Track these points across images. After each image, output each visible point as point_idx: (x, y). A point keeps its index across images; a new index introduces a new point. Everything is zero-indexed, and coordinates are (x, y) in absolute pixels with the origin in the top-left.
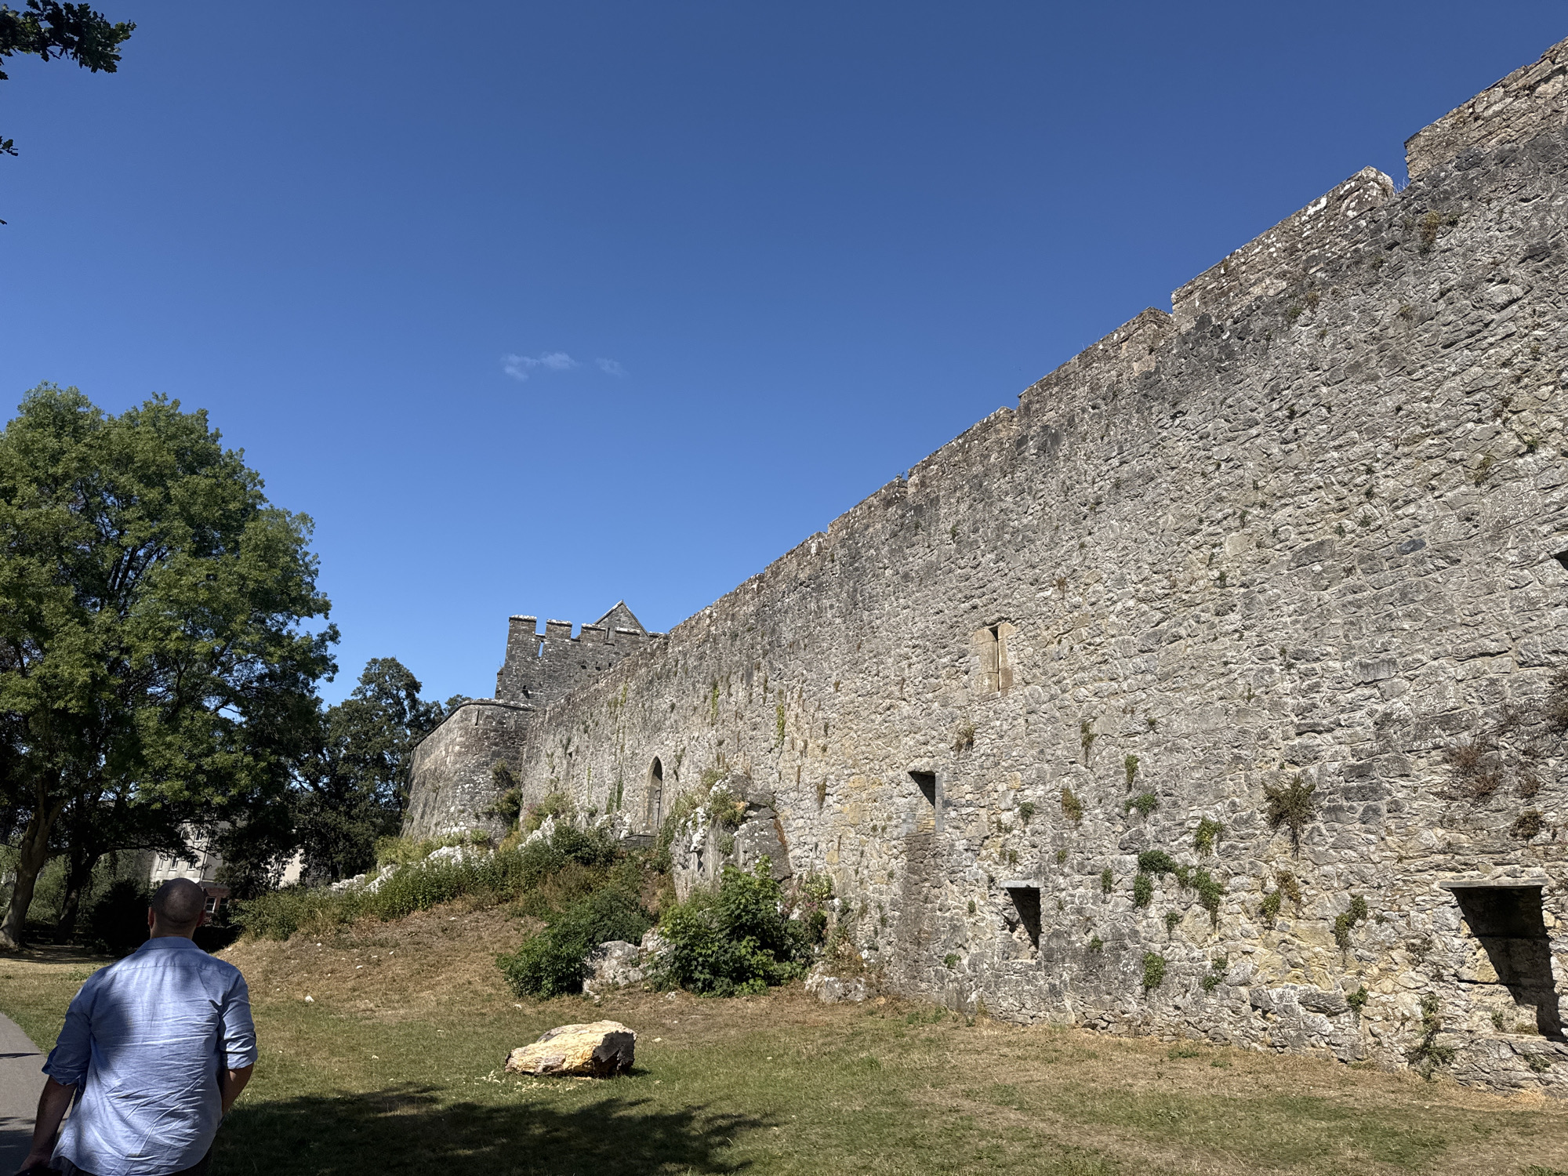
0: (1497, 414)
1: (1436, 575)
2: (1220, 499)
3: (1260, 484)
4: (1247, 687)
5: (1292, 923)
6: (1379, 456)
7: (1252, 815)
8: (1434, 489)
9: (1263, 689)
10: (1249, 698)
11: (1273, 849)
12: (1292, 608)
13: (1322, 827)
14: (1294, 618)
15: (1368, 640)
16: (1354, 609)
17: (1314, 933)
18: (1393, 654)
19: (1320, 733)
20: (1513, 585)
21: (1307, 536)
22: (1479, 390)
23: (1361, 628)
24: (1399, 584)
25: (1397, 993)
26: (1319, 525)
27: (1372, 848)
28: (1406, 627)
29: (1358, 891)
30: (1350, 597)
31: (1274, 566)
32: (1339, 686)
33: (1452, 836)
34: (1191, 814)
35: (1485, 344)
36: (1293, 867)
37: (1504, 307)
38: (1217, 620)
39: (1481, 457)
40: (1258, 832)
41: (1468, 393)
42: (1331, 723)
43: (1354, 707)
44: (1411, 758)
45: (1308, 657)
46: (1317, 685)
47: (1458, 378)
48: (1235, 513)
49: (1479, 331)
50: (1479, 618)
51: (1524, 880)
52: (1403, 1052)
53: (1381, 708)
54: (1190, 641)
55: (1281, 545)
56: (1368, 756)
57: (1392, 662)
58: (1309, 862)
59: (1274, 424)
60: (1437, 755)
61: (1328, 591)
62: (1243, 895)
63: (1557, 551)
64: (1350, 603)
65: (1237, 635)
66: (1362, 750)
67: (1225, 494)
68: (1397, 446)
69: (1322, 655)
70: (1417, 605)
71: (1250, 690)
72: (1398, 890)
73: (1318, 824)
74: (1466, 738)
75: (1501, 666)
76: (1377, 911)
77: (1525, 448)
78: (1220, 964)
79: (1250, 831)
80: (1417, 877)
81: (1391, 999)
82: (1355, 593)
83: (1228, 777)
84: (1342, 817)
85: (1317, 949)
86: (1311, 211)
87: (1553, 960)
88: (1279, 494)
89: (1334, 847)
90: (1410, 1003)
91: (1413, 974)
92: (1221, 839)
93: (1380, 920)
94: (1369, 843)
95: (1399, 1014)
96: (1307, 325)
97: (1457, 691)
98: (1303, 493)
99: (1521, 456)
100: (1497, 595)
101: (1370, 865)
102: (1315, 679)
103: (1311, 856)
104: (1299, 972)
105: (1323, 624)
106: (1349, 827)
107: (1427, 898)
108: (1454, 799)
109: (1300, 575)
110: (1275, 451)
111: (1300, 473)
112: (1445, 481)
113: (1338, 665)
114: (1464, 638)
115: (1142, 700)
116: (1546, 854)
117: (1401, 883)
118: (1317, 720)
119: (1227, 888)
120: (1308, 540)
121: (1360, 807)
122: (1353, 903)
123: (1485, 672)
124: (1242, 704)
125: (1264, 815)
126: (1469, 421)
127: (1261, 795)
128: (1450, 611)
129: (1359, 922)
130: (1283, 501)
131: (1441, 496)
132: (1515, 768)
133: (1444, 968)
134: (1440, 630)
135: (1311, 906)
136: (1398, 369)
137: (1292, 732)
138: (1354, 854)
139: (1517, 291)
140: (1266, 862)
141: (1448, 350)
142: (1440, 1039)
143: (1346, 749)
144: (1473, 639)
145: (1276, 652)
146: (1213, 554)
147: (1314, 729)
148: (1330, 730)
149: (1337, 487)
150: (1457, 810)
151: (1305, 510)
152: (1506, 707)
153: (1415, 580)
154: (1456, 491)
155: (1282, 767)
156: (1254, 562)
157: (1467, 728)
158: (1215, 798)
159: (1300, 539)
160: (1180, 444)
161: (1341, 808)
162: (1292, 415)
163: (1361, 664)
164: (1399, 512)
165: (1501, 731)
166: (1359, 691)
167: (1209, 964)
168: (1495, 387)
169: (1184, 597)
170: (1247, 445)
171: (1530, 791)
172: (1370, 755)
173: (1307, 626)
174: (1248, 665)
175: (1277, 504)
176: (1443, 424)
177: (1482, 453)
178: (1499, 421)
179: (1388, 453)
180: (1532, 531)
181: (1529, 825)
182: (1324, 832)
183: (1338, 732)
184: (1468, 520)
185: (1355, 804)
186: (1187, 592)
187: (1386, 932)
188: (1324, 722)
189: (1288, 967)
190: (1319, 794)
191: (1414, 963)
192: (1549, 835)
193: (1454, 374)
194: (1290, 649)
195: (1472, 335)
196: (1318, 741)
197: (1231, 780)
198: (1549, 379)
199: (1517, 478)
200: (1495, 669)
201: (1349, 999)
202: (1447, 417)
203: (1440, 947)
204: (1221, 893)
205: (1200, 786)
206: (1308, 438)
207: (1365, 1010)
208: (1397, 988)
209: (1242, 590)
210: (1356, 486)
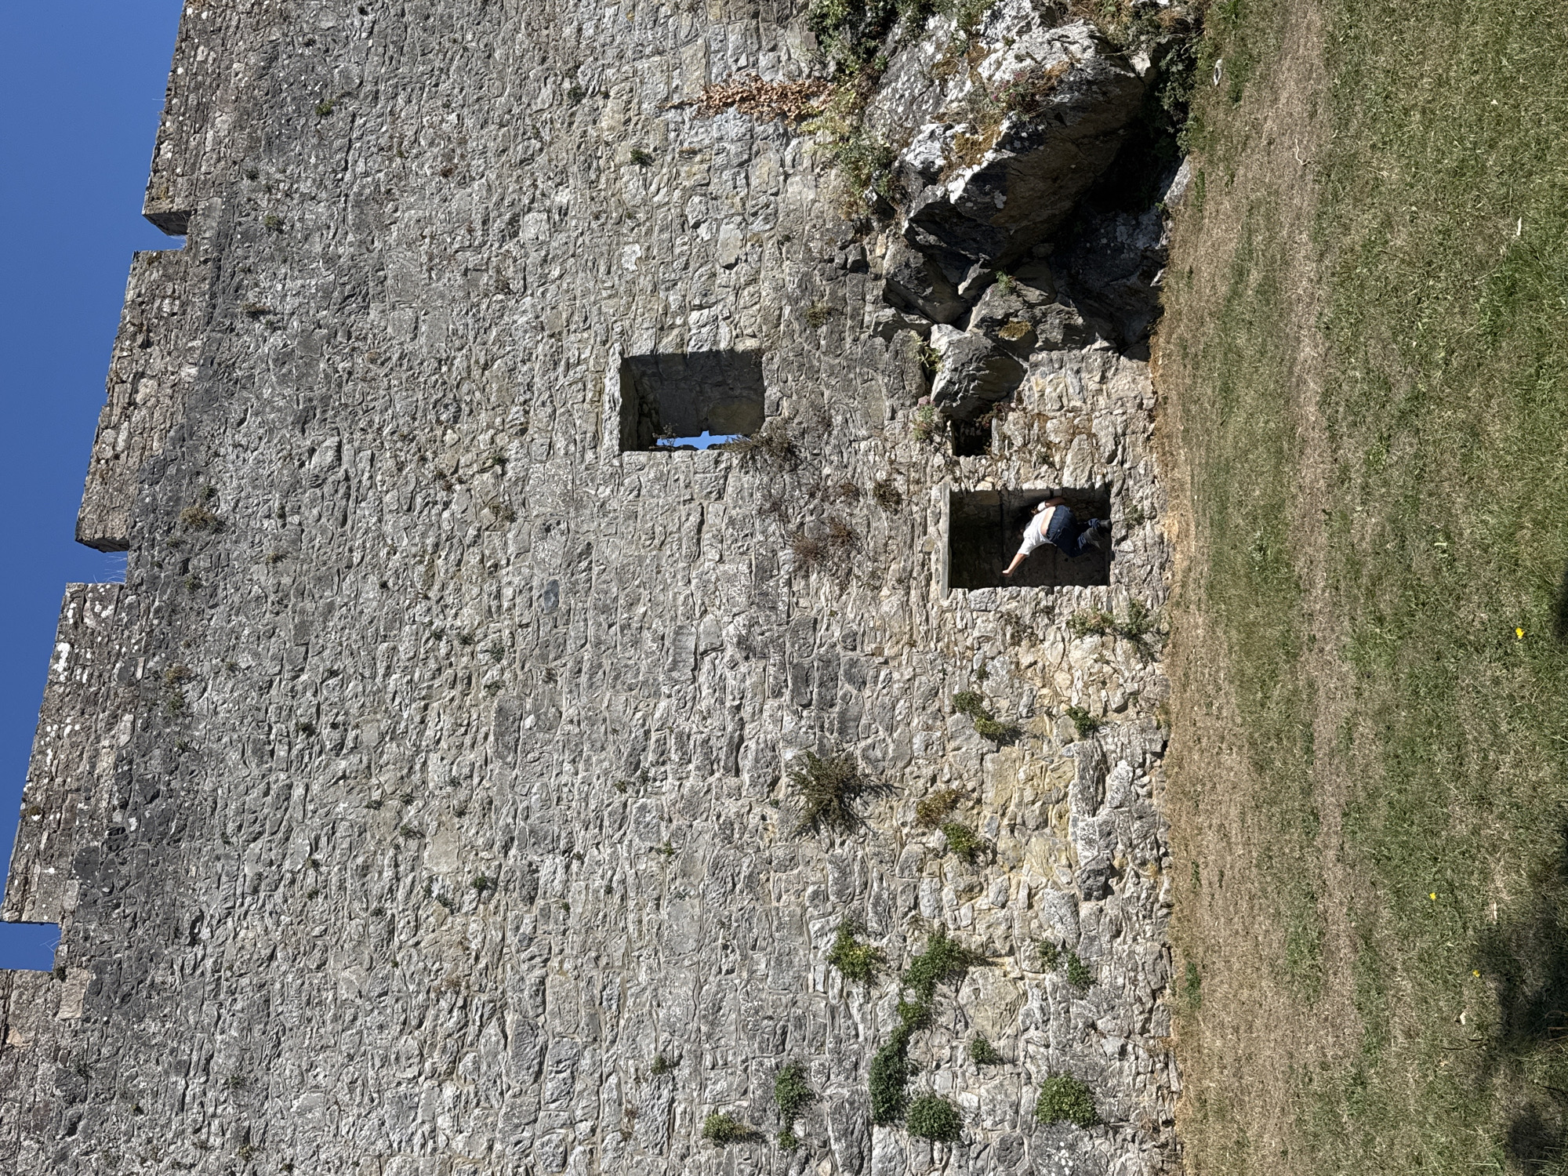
0: (449, 488)
1: (596, 570)
2: (364, 870)
3: (376, 795)
4: (653, 854)
5: (987, 812)
6: (427, 620)
7: (836, 862)
8: (496, 566)
9: (663, 824)
10: (670, 852)
11: (885, 829)
12: (567, 767)
13: (863, 744)
14: (581, 766)
15: (643, 659)
16: (601, 673)
17: (1000, 776)
18: (669, 632)
19: (742, 739)
20: (635, 493)
21: (481, 736)
22: (413, 498)
23: (626, 666)
24: (591, 614)
25: (1070, 668)
26: (475, 716)
27: (896, 676)
28: (643, 610)
29: (947, 702)
30: (584, 679)
31: (500, 791)
32: (689, 704)
33: (891, 577)
34: (820, 988)
35: (366, 482)
36: (912, 800)
37: (339, 458)
38: (540, 902)
39: (486, 510)
40: (860, 854)
41: (409, 510)
42: (733, 720)
43: (720, 687)
44: (796, 615)
45: (639, 747)
46: (680, 735)
47: (387, 517)
48: (397, 847)
49: (349, 488)
50: (658, 529)
51: (945, 508)
52: (1141, 666)
53: (730, 651)
54: (554, 963)
55: (476, 775)
56: (784, 669)
57: (679, 631)
58: (907, 770)
59: (306, 759)
60: (799, 585)
61: (563, 709)
62: (948, 894)
63: (617, 448)
64: (590, 678)
65: (575, 865)
66: (776, 678)
67: (360, 860)
68: (427, 597)
69: (643, 725)
70: (622, 596)
71: (659, 851)
72: (948, 647)
73: (858, 752)
74: (786, 555)
75: (717, 515)
76: (973, 679)
77: (498, 469)
78: (1050, 955)
79: (857, 868)
80: (934, 623)
81: (1078, 674)
82: (580, 671)
83: (775, 904)
84: (853, 711)
85: (1022, 776)
86: (61, 665)
87: (1025, 486)
88: (406, 771)
89: (890, 729)
90: (1083, 650)
91: (1047, 644)
92: (862, 929)
93: (983, 675)
94: (889, 680)
95: (1097, 666)
96: (205, 690)
97: (732, 561)
98: (421, 734)
99: (504, 473)
100: (640, 509)
101: (917, 683)
102: (672, 742)
103: (900, 764)
104: (1052, 814)
105: (605, 720)
106: (868, 706)
107: (959, 615)
108: (851, 570)
109: (528, 747)
110: (343, 764)
111: (394, 731)
112: (494, 551)
113: (663, 704)
114: (675, 547)
115: (619, 1085)
116: (918, 482)
117: (940, 645)
118: (724, 741)
119: (936, 923)
120: (486, 737)
121: (845, 687)
122: (962, 711)
123: (719, 531)
124: (675, 866)
125: (838, 841)
126: (440, 515)
127: (808, 847)
128: (641, 560)
129: (986, 704)
130: (417, 767)
131: (508, 560)
132: (826, 505)
133: (1038, 603)
134: (658, 572)
135: (965, 776)
136: (336, 579)
137: (732, 781)
138: (902, 702)
139: (332, 441)
140: (903, 846)
141: (349, 522)
142: (1122, 618)
143: (771, 704)
144: (680, 539)
145: (618, 799)
146: (439, 897)
147: (737, 745)
148: (742, 724)
149: (436, 683)
150: (863, 567)
151: (445, 733)
152: (760, 512)
153: (593, 593)
154: (510, 542)
155: (775, 804)
156: (481, 824)
157: (774, 552)
158: (801, 934)
159: (479, 748)
160: (242, 934)
161: (843, 714)
162: (309, 730)
163: (670, 670)
164: (506, 605)
165: (784, 519)
166: (702, 679)
167: (1050, 978)
168: (418, 482)
169: (482, 965)
170: (310, 807)
171: (852, 492)
172: (782, 667)
173: (599, 745)
174: (622, 850)
175: (416, 778)
176: (430, 541)
177: (482, 509)
178: (458, 487)
179: (429, 609)
180: (587, 469)
181: (886, 495)
182: (869, 741)
183: (746, 712)
184: (548, 530)
185: (840, 693)
186: (477, 958)
187: (999, 668)
188: (730, 729)
189: (1047, 830)
190: (821, 745)
191: (1035, 641)
192: (899, 477)
193: (380, 520)
194: (620, 775)
195: (347, 496)
196: (752, 744)
197: (779, 899)
198: (439, 432)
199: (525, 479)
200: (718, 521)
201: (1084, 736)
202: (424, 535)
203: (1015, 604)
204: (943, 936)
205: (779, 962)
206: (354, 711)
207: (1095, 711)
208: (1065, 666)
209: (513, 852)
210: (448, 655)
